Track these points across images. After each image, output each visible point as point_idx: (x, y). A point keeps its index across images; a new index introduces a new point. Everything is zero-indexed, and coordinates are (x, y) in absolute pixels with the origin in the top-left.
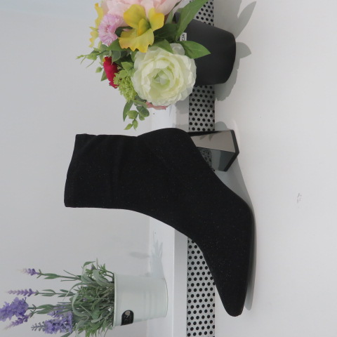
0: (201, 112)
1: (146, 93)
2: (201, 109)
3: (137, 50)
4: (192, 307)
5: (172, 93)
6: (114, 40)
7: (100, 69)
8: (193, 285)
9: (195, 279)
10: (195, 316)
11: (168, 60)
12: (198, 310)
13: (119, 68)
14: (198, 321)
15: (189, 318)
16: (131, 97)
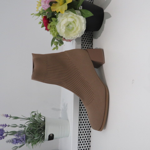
1: (63, 33)
3: (59, 12)
4: (81, 132)
5: (75, 33)
6: (49, 7)
7: (41, 23)
8: (81, 122)
9: (82, 120)
11: (73, 18)
12: (83, 134)
13: (50, 21)
14: (83, 139)
15: (79, 137)
16: (55, 35)
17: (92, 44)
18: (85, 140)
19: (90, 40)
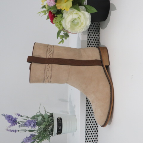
0: (93, 34)
1: (68, 28)
4: (88, 122)
5: (80, 28)
6: (54, 4)
8: (88, 113)
9: (90, 110)
10: (89, 126)
11: (78, 14)
12: (90, 124)
14: (90, 128)
15: (87, 127)
16: (61, 29)
17: (99, 33)
18: (93, 130)
19: (97, 29)
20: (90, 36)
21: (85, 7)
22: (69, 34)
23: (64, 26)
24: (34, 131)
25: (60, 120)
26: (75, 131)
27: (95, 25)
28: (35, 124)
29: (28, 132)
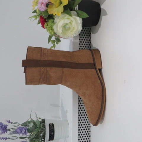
0: (84, 38)
1: (60, 33)
2: (85, 37)
3: (56, 15)
4: (80, 127)
5: (71, 33)
8: (81, 118)
9: (82, 115)
10: (82, 131)
11: (70, 19)
12: (83, 129)
14: (83, 134)
15: (79, 132)
17: (90, 38)
18: (85, 135)
19: (88, 33)
20: (81, 40)
21: (77, 12)
22: (61, 39)
23: (55, 31)
24: (25, 138)
25: (52, 126)
26: (68, 137)
27: (86, 30)
28: (26, 131)
29: (19, 139)
